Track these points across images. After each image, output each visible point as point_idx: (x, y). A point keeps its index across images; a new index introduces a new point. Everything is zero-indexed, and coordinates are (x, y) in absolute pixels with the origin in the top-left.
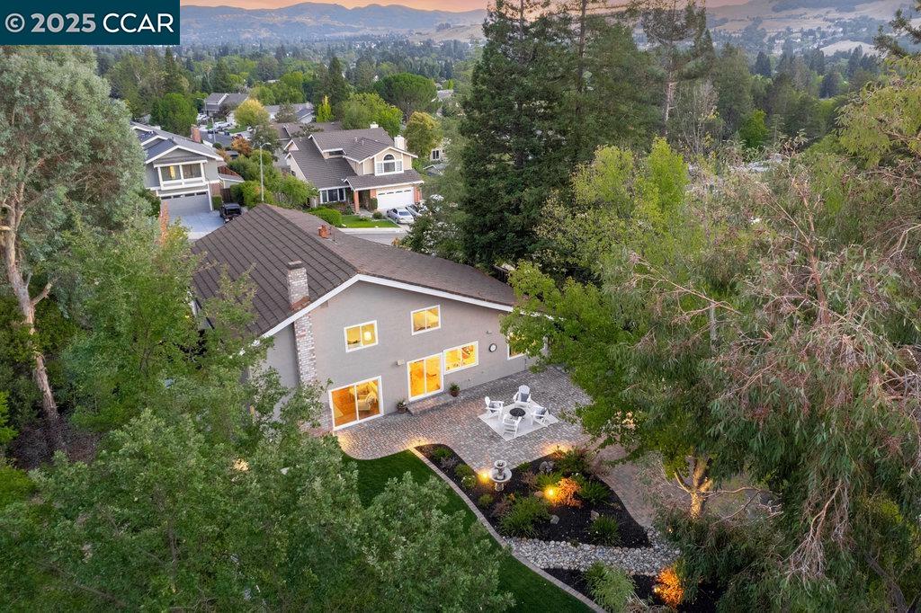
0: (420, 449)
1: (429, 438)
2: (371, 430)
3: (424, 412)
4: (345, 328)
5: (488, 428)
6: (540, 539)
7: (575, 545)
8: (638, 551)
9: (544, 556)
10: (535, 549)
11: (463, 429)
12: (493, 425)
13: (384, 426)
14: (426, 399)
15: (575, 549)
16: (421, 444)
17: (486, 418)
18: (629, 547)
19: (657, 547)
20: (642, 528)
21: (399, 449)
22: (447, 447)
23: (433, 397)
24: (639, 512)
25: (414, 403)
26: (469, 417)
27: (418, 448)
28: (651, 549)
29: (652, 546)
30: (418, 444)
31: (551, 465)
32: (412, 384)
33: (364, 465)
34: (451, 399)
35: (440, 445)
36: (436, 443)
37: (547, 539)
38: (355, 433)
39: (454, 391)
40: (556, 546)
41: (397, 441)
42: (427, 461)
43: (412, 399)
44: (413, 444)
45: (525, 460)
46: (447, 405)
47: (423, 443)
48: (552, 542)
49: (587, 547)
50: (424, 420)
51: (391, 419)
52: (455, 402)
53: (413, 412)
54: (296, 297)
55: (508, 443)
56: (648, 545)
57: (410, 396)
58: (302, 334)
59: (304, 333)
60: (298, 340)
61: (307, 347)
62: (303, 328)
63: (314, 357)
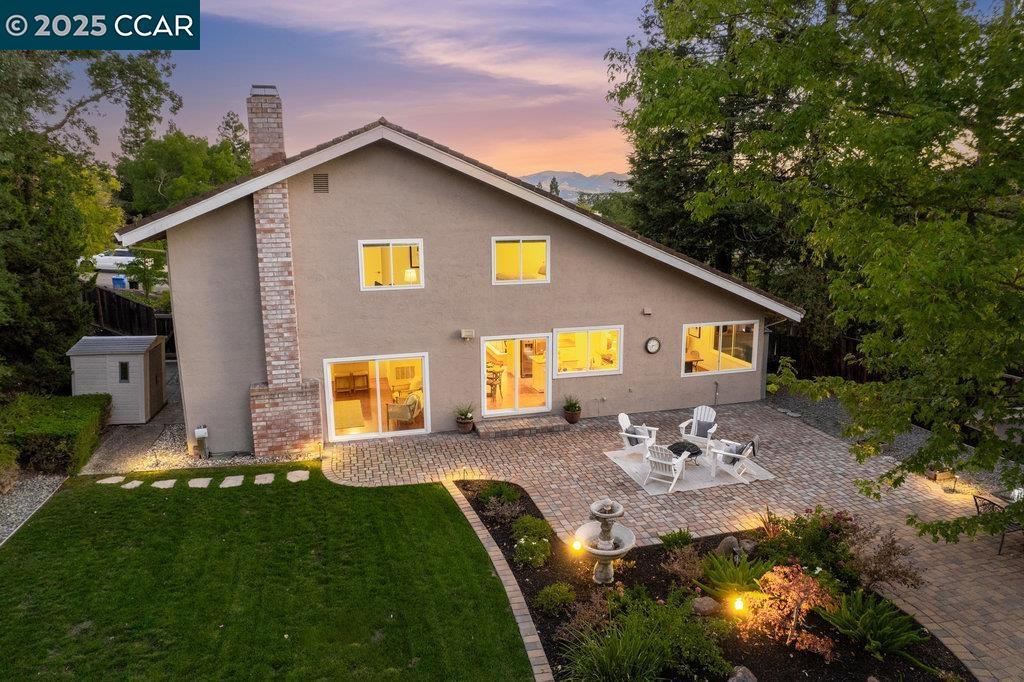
0: (463, 485)
1: (491, 470)
2: (392, 449)
4: (359, 241)
5: (619, 471)
11: (566, 466)
12: (631, 468)
14: (512, 417)
16: (470, 478)
17: (618, 457)
21: (423, 479)
22: (519, 488)
23: (528, 416)
25: (489, 420)
26: (585, 452)
30: (457, 477)
34: (561, 423)
35: (505, 484)
36: (501, 479)
39: (571, 411)
41: (428, 468)
43: (487, 412)
44: (451, 476)
47: (474, 477)
52: (567, 429)
53: (484, 433)
54: (257, 150)
57: (484, 407)
58: (268, 226)
59: (272, 226)
60: (258, 236)
61: (277, 255)
62: (271, 216)
63: (290, 278)
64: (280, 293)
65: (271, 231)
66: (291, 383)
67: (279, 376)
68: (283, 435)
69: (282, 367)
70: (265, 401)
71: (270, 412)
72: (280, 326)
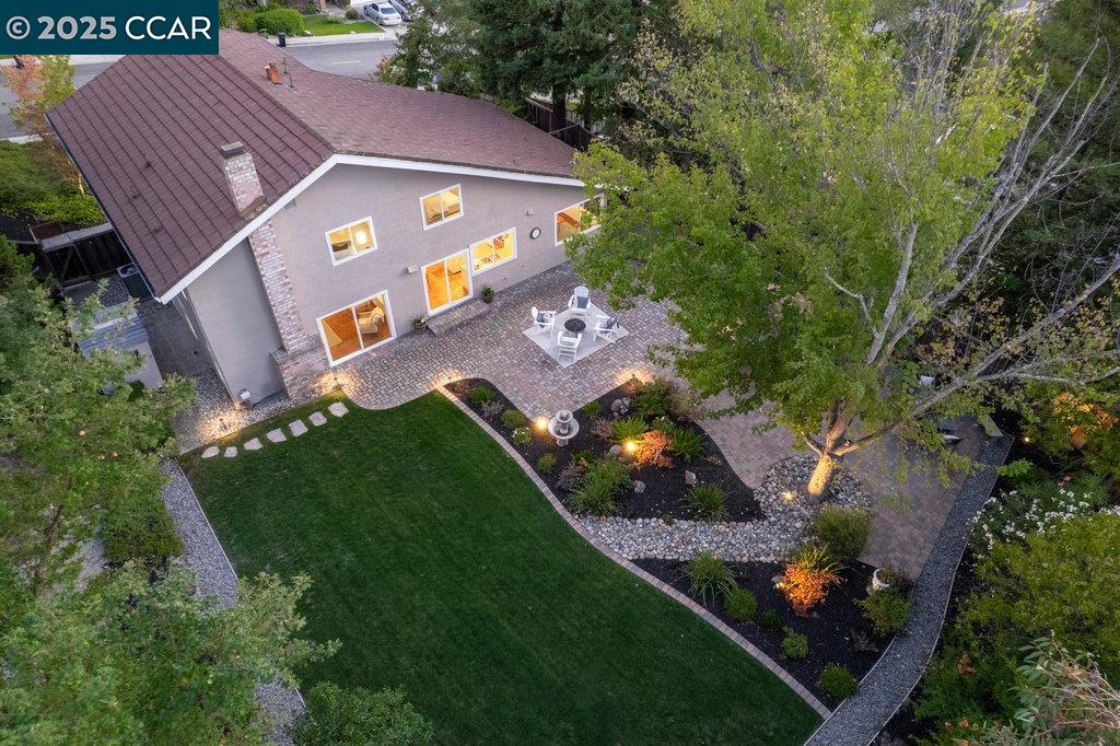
0: (451, 387)
1: (461, 369)
2: (381, 364)
3: (451, 330)
4: (326, 233)
5: (538, 349)
6: (624, 517)
7: (670, 523)
8: (749, 526)
9: (631, 542)
10: (618, 531)
11: (505, 353)
12: (545, 345)
13: (399, 355)
14: (451, 310)
15: (670, 529)
16: (452, 380)
17: (533, 333)
18: (738, 521)
19: (772, 519)
20: (751, 491)
21: (423, 390)
22: (487, 383)
23: (460, 306)
24: (745, 466)
25: (435, 317)
26: (510, 334)
27: (447, 387)
28: (766, 523)
29: (765, 518)
30: (447, 381)
31: (627, 403)
32: (430, 288)
33: (378, 418)
34: (485, 308)
35: (477, 380)
36: (472, 376)
37: (633, 517)
38: (361, 370)
39: (487, 295)
40: (645, 525)
41: (419, 377)
42: (462, 407)
43: (432, 312)
44: (442, 381)
45: (591, 397)
46: (480, 317)
47: (455, 379)
48: (640, 520)
49: (684, 524)
50: (452, 341)
51: (406, 343)
52: (489, 312)
53: (435, 331)
54: (243, 200)
55: (566, 371)
56: (762, 516)
57: (429, 308)
58: (264, 251)
59: (267, 250)
60: (258, 260)
61: (274, 268)
62: (264, 243)
63: (288, 280)
64: (282, 292)
65: (268, 253)
66: (303, 345)
67: (294, 343)
68: (306, 379)
69: (294, 338)
70: (290, 363)
71: (295, 369)
72: (287, 313)
